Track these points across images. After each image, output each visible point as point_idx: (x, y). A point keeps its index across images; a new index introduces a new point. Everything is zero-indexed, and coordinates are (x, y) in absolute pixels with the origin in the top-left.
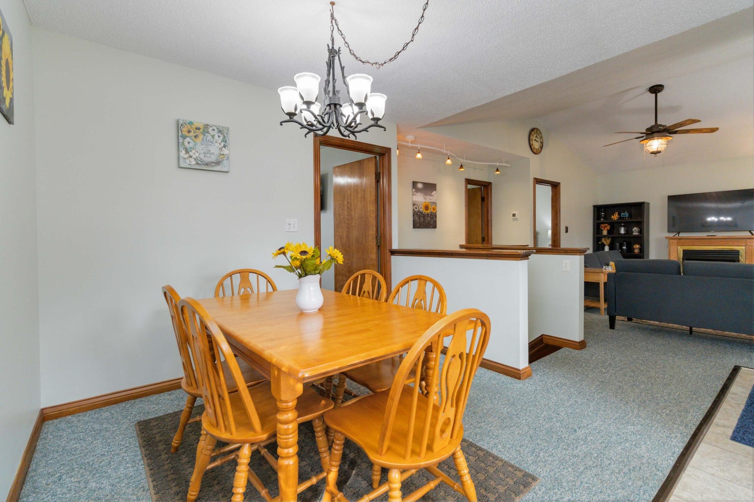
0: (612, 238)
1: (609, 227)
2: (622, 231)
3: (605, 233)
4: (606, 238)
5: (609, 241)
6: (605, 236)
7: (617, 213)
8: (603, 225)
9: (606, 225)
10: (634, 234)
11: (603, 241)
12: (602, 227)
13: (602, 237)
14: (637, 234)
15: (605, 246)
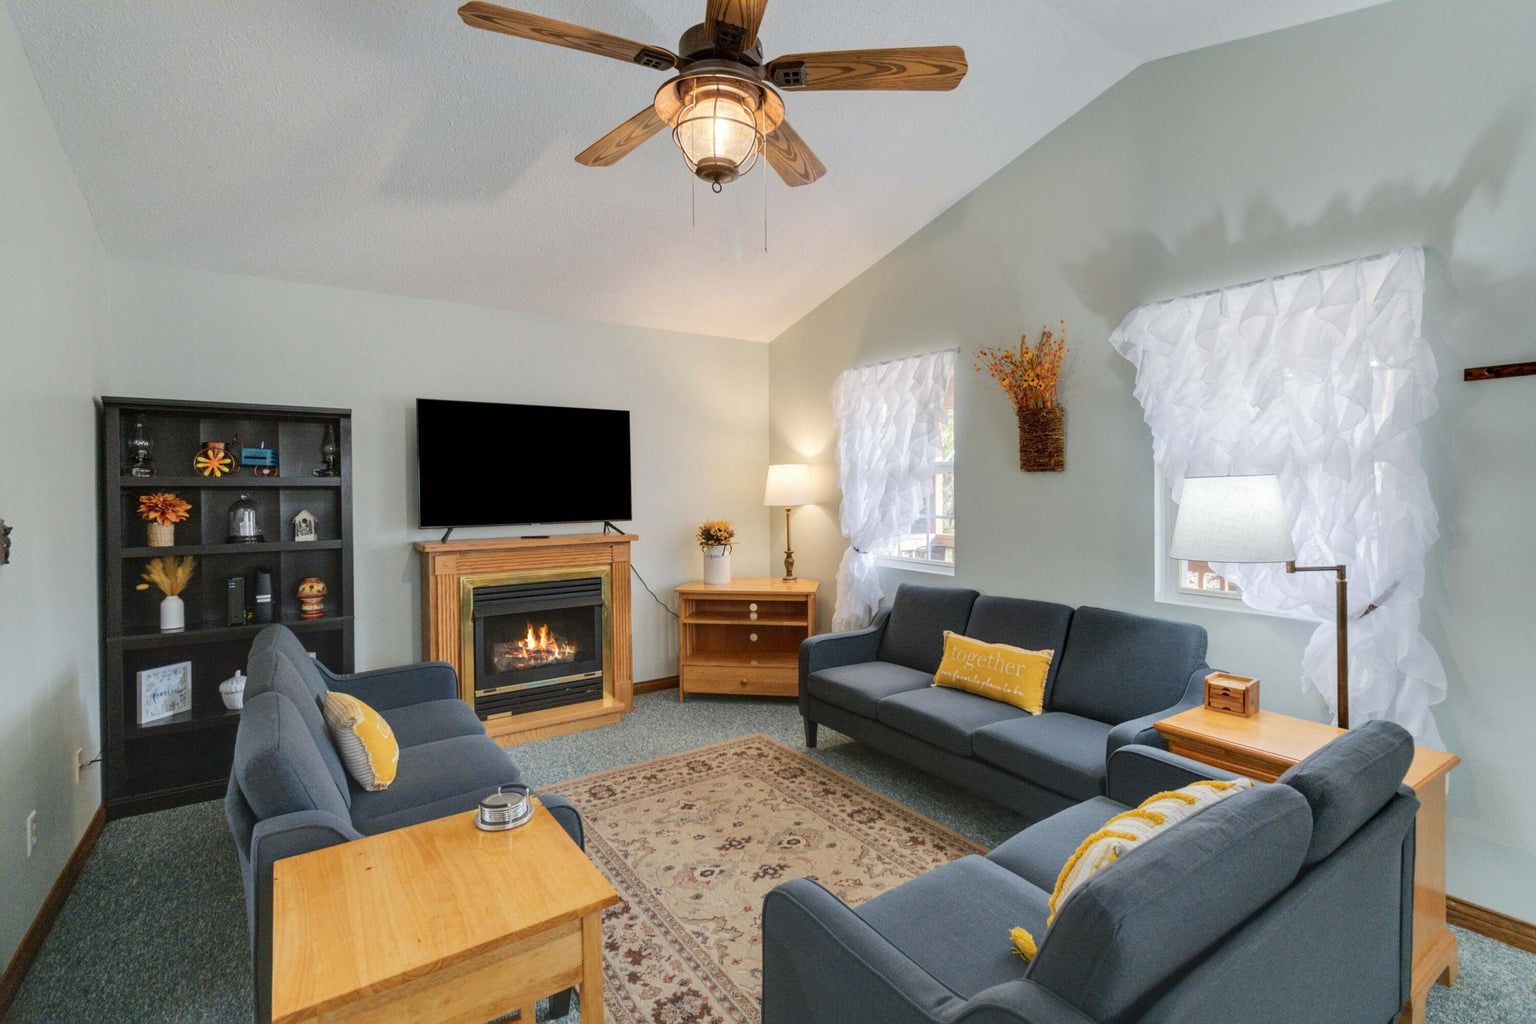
0: (198, 558)
1: (183, 510)
2: (248, 525)
3: (163, 535)
4: (170, 561)
5: (183, 574)
6: (162, 554)
7: (222, 446)
8: (158, 499)
9: (170, 497)
10: (300, 538)
11: (157, 574)
12: (152, 508)
13: (148, 560)
14: (311, 537)
15: (163, 596)
